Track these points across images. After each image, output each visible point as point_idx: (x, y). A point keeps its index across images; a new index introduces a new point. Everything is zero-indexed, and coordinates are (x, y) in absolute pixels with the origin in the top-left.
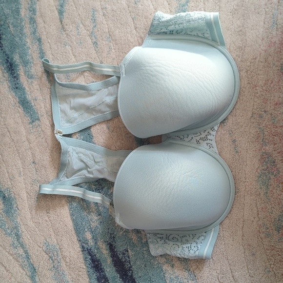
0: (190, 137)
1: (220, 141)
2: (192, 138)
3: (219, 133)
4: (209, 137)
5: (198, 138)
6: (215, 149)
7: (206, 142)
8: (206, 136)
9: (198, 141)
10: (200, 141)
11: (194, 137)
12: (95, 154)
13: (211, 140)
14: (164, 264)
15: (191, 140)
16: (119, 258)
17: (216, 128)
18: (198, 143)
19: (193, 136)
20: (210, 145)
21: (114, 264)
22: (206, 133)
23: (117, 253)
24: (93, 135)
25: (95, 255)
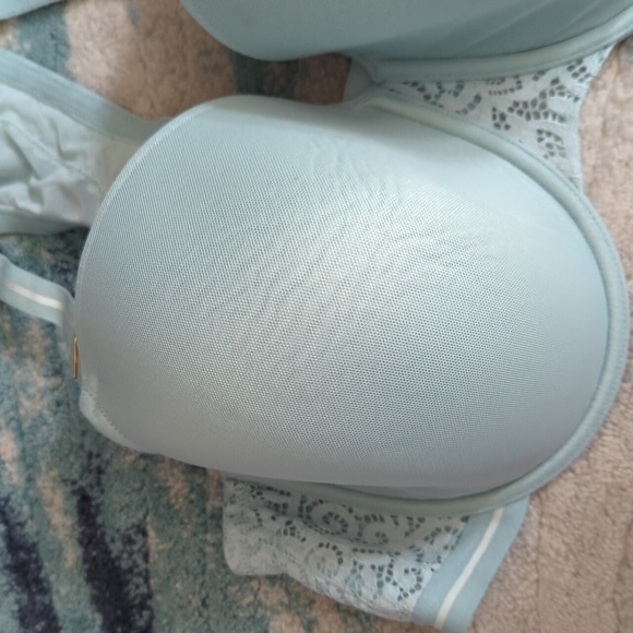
0: (469, 93)
1: (598, 134)
2: (478, 98)
3: (603, 95)
4: (556, 103)
5: (503, 104)
6: (574, 164)
7: (535, 124)
8: (543, 95)
9: (503, 117)
10: (512, 118)
11: (484, 95)
12: (65, 122)
13: (562, 119)
14: (278, 613)
15: (472, 106)
16: (107, 552)
17: (593, 64)
18: (497, 126)
19: (483, 89)
20: (551, 140)
21: (89, 571)
22: (544, 83)
23: (103, 534)
24: (72, 40)
25: (22, 525)
